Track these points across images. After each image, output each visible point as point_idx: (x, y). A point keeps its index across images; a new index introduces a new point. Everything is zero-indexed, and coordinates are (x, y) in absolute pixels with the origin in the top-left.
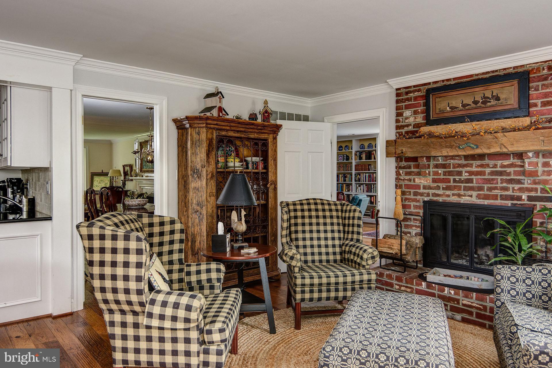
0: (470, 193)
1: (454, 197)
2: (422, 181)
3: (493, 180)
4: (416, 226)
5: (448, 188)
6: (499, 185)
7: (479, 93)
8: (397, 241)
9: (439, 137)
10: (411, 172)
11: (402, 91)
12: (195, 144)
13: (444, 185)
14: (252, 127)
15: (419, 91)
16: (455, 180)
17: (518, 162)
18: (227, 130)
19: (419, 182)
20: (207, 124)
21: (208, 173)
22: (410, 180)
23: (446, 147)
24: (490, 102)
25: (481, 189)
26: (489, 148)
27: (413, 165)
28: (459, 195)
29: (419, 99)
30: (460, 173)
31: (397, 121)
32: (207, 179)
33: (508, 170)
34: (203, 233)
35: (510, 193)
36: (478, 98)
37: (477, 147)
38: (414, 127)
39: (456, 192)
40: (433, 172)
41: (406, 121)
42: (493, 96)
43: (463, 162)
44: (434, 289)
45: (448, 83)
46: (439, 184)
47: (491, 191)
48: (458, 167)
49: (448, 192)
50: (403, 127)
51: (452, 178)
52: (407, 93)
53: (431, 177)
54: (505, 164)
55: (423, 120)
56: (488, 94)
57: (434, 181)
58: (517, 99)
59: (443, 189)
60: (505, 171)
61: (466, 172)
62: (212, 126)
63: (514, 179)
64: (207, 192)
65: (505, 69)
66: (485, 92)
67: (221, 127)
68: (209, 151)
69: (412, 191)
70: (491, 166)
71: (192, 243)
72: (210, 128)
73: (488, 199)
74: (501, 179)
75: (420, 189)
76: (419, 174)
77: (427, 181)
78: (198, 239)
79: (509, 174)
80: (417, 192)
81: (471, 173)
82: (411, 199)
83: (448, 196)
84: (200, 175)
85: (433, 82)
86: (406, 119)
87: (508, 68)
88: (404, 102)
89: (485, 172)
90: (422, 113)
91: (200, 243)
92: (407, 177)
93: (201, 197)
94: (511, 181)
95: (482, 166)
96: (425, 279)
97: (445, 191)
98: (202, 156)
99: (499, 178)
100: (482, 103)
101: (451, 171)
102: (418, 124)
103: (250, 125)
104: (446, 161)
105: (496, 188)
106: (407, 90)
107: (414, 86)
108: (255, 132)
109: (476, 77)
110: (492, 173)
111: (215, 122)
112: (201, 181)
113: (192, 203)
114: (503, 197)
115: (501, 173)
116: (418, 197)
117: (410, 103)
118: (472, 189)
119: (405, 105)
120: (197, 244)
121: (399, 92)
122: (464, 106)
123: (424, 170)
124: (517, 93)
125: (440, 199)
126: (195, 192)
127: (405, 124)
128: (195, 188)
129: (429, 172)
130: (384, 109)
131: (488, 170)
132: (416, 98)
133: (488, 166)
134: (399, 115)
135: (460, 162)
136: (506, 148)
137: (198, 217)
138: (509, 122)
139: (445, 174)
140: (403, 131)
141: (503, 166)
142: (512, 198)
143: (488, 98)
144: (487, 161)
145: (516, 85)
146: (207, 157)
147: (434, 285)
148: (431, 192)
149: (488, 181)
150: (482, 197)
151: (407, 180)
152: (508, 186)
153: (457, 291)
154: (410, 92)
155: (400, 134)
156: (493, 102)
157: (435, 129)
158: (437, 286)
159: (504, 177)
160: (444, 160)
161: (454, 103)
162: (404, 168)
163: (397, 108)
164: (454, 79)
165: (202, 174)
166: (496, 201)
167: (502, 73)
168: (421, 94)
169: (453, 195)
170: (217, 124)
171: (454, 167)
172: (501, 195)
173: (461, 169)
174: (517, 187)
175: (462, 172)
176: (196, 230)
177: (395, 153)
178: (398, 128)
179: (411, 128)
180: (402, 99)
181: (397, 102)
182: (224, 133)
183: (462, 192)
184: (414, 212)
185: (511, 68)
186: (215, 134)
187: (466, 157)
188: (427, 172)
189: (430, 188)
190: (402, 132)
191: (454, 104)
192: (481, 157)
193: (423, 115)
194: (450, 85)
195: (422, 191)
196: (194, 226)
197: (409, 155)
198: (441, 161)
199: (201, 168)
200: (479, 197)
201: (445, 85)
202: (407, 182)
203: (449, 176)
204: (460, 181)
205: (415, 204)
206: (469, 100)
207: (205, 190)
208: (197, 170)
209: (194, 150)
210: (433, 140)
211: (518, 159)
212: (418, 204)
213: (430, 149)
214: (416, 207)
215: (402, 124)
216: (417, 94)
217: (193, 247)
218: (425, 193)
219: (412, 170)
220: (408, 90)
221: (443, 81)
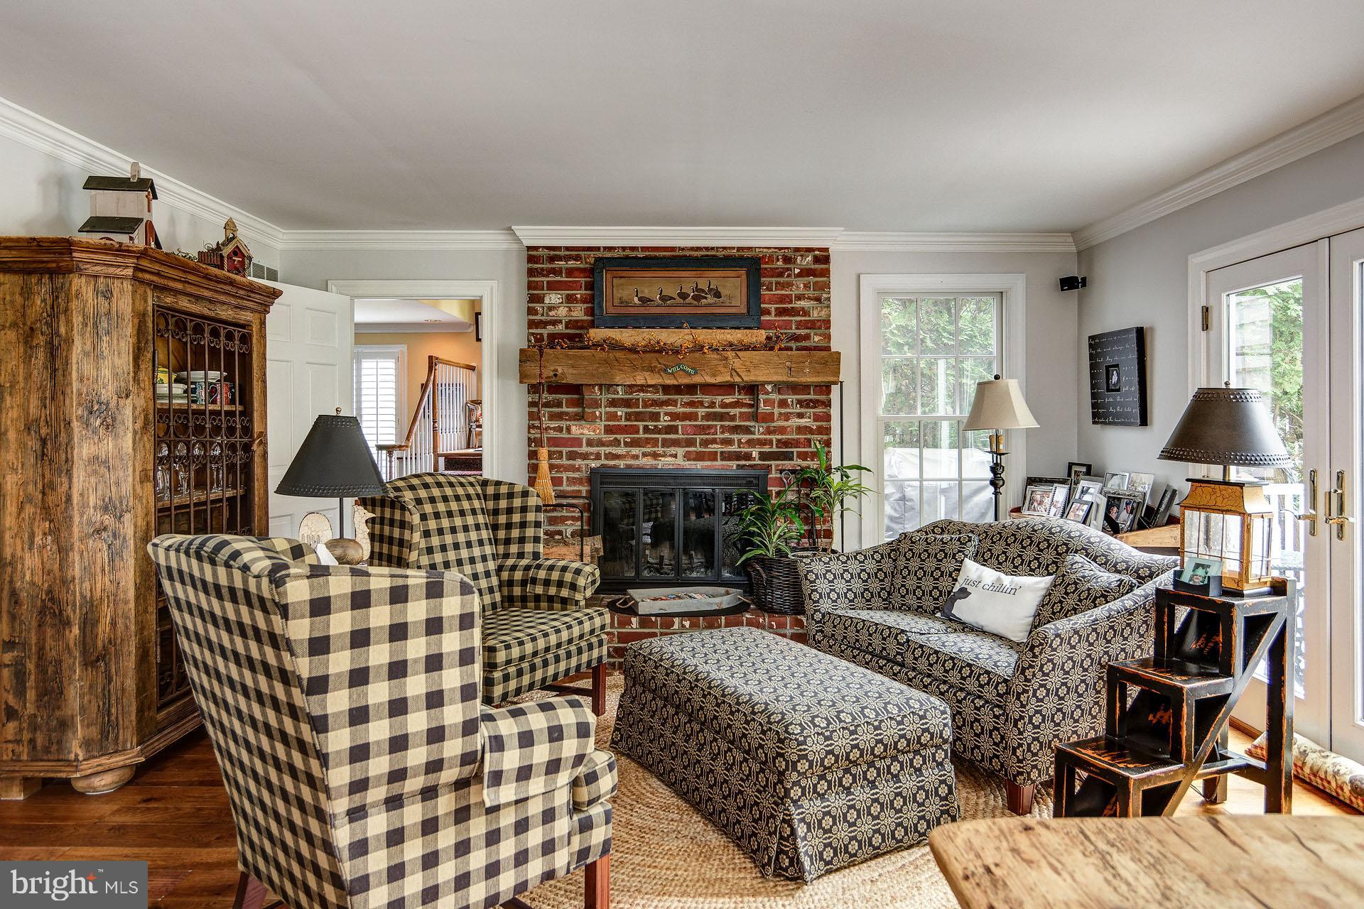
0: (672, 450)
1: (645, 459)
2: (586, 431)
3: (709, 427)
4: (573, 518)
5: (635, 443)
6: (719, 436)
7: (689, 281)
8: (571, 548)
9: (633, 350)
10: (562, 413)
11: (540, 252)
12: (95, 325)
13: (628, 438)
14: (228, 288)
15: (577, 258)
16: (646, 429)
17: (746, 399)
18: (176, 292)
19: (579, 432)
20: (137, 269)
21: (137, 413)
22: (560, 429)
23: (643, 369)
24: (706, 298)
25: (690, 443)
26: (714, 375)
27: (567, 399)
28: (655, 456)
29: (576, 273)
30: (655, 417)
31: (531, 311)
32: (135, 432)
33: (733, 411)
34: (125, 592)
35: (734, 448)
36: (688, 289)
37: (696, 373)
38: (567, 327)
39: (648, 450)
40: (606, 413)
41: (551, 313)
42: (710, 290)
43: (661, 396)
44: (654, 625)
45: (633, 254)
46: (618, 436)
47: (706, 446)
48: (652, 405)
49: (635, 451)
50: (543, 324)
51: (641, 424)
52: (552, 259)
53: (603, 423)
54: (727, 401)
55: (586, 314)
56: (703, 285)
57: (609, 430)
58: (745, 299)
59: (626, 444)
60: (728, 413)
61: (666, 414)
62: (147, 276)
63: (740, 426)
64: (134, 470)
65: (724, 248)
66: (699, 280)
67: (166, 282)
68: (139, 349)
69: (565, 450)
70: (706, 405)
71: (83, 629)
72: (142, 282)
73: (703, 460)
74: (722, 426)
75: (580, 446)
76: (580, 417)
77: (594, 431)
78: (106, 613)
79: (733, 418)
80: (576, 452)
81: (675, 416)
82: (562, 466)
83: (636, 457)
84: (114, 419)
85: (605, 248)
86: (550, 309)
87: (730, 248)
88: (547, 276)
89: (696, 414)
90: (584, 301)
91: (114, 624)
92: (554, 424)
93: (118, 484)
94: (736, 429)
95: (691, 404)
96: (632, 611)
97: (629, 449)
98: (118, 362)
99: (719, 423)
100: (694, 298)
101: (640, 412)
102: (577, 321)
103: (225, 284)
104: (631, 393)
105: (714, 441)
106: (552, 253)
107: (567, 249)
108: (229, 304)
109: (681, 253)
110: (708, 417)
111: (157, 267)
112: (116, 436)
113: (85, 506)
114: (727, 457)
115: (721, 417)
116: (578, 462)
117: (558, 278)
118: (676, 443)
119: (548, 282)
120: (103, 629)
121: (534, 253)
122: (663, 298)
123: (591, 410)
124: (744, 290)
125: (621, 464)
126: (95, 472)
127: (549, 318)
128: (94, 459)
129: (601, 413)
130: (494, 284)
131: (701, 411)
132: (570, 272)
133: (701, 404)
134: (534, 299)
135: (655, 397)
136: (740, 376)
137: (105, 548)
138: (739, 335)
139: (628, 417)
140: (545, 332)
141: (724, 405)
142: (738, 456)
143: (703, 291)
144: (699, 397)
145: (744, 277)
146: (134, 366)
147: (653, 619)
148: (603, 450)
149: (703, 429)
150: (692, 456)
151: (554, 429)
152: (732, 436)
153: (694, 619)
154: (560, 258)
155: (539, 339)
156: (710, 299)
157: (618, 334)
158: (659, 619)
159: (727, 423)
160: (626, 393)
161: (646, 291)
162: (547, 405)
163: (531, 286)
164: (644, 249)
165: (119, 418)
166: (715, 463)
167: (721, 254)
168: (582, 266)
169: (645, 455)
170: (158, 274)
171: (645, 406)
172: (722, 453)
173: (657, 410)
174: (745, 438)
175: (659, 413)
176: (99, 585)
177: (540, 375)
178: (532, 324)
179: (560, 328)
180: (542, 269)
181: (531, 272)
182: (169, 300)
183: (660, 450)
184: (568, 492)
185: (734, 248)
186: (150, 302)
187: (667, 389)
188: (598, 413)
189: (601, 443)
190: (541, 334)
191: (646, 293)
192: (691, 389)
193: (586, 305)
194: (636, 258)
195: (585, 449)
196: (93, 576)
197: (570, 380)
198: (620, 394)
199: (115, 397)
200: (687, 456)
201: (627, 257)
202: (553, 434)
203: (636, 421)
204: (657, 430)
205: (571, 475)
206: (672, 291)
207: (130, 463)
208: (100, 403)
209: (89, 343)
210: (619, 355)
211: (746, 394)
212: (576, 475)
213: (613, 372)
214: (572, 481)
215: (542, 318)
216: (572, 264)
217: (88, 640)
218: (592, 454)
219: (565, 409)
220: (554, 253)
221: (624, 249)
